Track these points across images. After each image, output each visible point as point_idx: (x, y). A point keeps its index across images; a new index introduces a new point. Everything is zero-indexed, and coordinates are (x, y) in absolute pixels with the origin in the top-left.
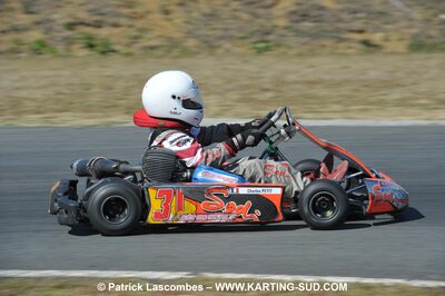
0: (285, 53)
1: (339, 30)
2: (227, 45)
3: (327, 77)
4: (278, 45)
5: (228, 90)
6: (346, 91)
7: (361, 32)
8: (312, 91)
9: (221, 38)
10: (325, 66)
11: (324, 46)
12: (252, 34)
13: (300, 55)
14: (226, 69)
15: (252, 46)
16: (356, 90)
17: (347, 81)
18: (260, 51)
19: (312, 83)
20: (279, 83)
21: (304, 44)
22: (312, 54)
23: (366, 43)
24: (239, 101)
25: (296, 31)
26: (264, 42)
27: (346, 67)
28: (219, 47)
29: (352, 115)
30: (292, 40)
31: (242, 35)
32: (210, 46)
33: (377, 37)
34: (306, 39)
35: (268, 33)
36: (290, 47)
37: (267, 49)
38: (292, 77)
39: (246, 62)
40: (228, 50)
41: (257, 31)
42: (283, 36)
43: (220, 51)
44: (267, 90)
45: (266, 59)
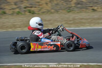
0: (74, 12)
1: (86, 7)
2: (61, 11)
3: (85, 17)
4: (73, 11)
5: (62, 21)
6: (89, 20)
7: (92, 7)
8: (82, 21)
9: (59, 9)
10: (84, 15)
11: (83, 10)
12: (67, 8)
13: (78, 13)
14: (61, 16)
15: (67, 11)
16: (92, 20)
17: (90, 18)
18: (69, 12)
19: (81, 19)
20: (74, 19)
21: (78, 10)
22: (81, 12)
23: (93, 9)
24: (65, 24)
25: (76, 7)
26: (69, 10)
27: (89, 15)
28: (59, 11)
29: (91, 26)
30: (76, 9)
31: (64, 8)
32: (57, 11)
33: (95, 8)
34: (79, 9)
35: (70, 8)
36: (75, 11)
37: (70, 12)
38: (77, 18)
39: (66, 15)
40: (61, 12)
41: (68, 7)
42: (74, 8)
43: (59, 12)
44: (71, 21)
45: (70, 14)
